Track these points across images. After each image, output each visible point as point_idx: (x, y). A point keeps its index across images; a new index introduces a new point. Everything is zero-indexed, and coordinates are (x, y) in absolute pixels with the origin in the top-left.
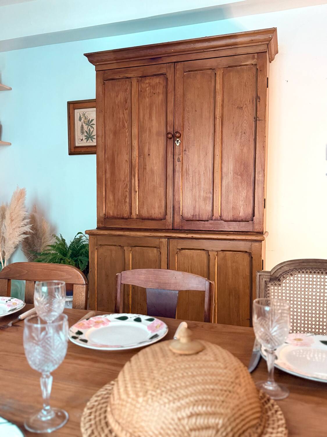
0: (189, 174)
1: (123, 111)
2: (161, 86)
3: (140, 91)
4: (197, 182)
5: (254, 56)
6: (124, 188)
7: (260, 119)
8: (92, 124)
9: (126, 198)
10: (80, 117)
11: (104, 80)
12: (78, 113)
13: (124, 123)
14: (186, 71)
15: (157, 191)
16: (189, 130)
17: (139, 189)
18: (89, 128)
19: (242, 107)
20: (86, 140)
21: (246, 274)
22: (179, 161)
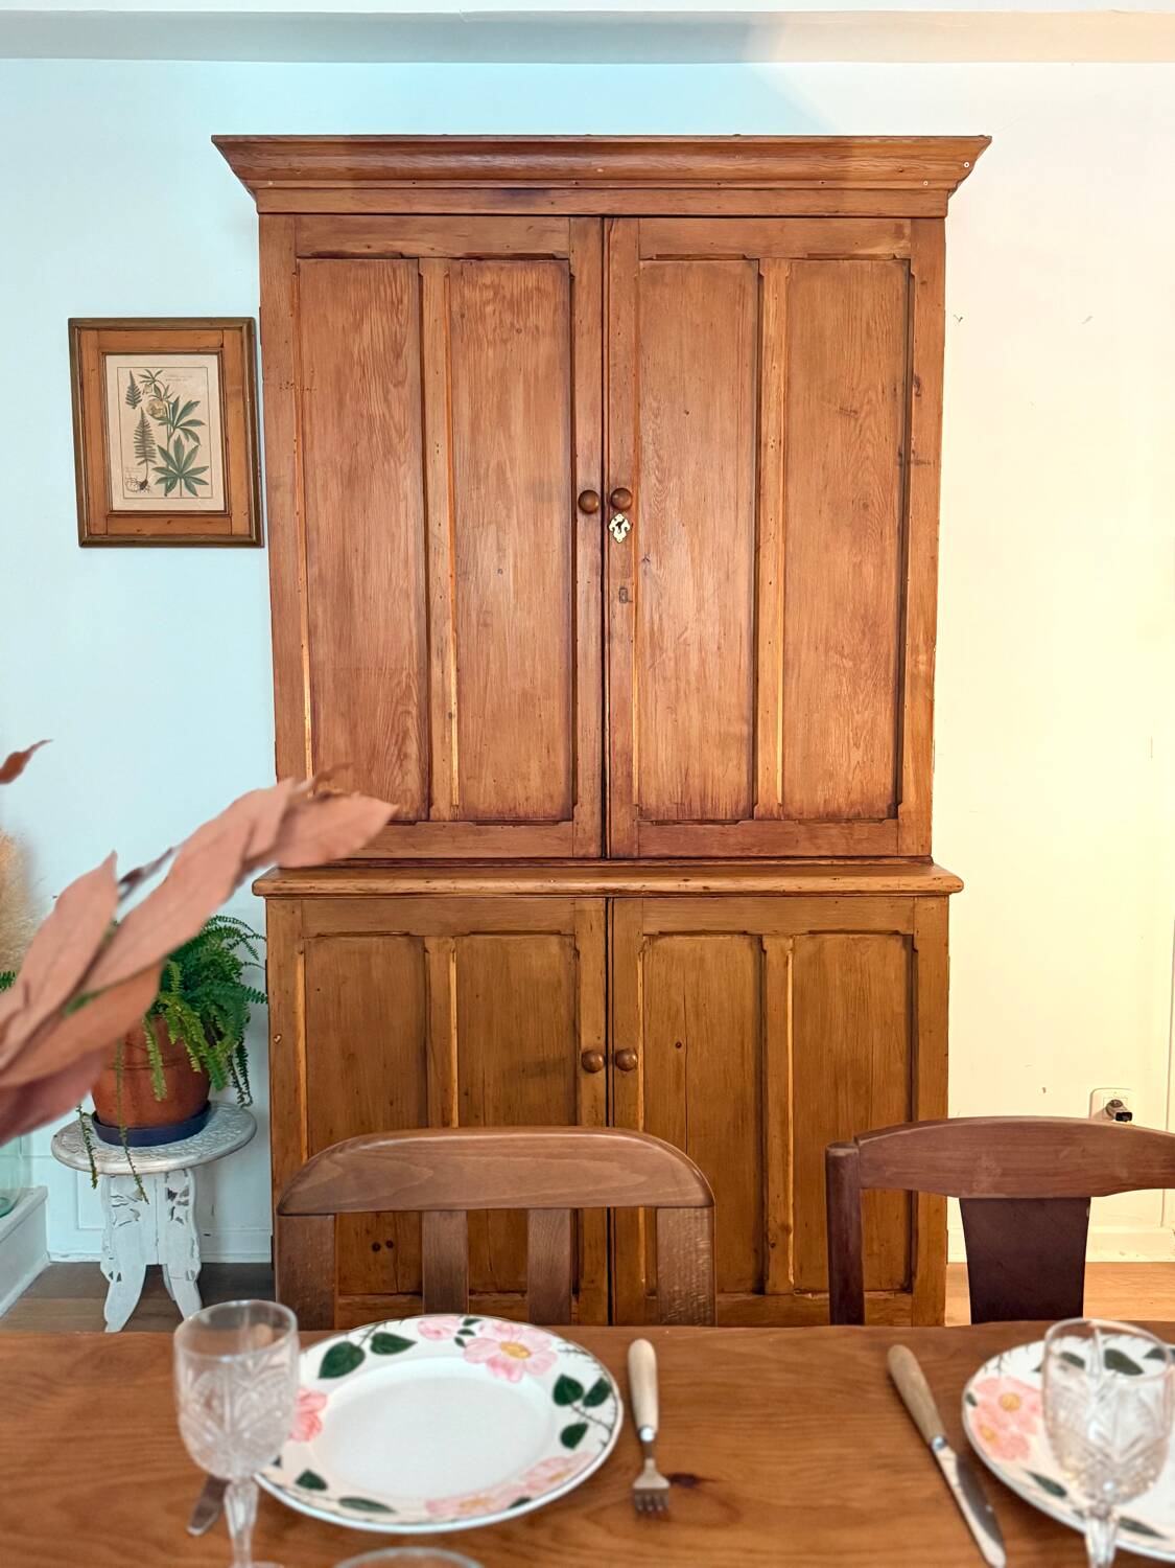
0: (661, 649)
1: (386, 392)
2: (545, 303)
3: (457, 317)
4: (693, 678)
5: (899, 228)
6: (394, 700)
7: (920, 458)
8: (191, 423)
9: (404, 739)
10: (133, 388)
11: (296, 254)
12: (120, 370)
13: (390, 440)
14: (648, 257)
15: (537, 713)
16: (660, 482)
17: (462, 706)
18: (175, 437)
19: (856, 412)
20: (163, 485)
21: (893, 1011)
22: (624, 598)
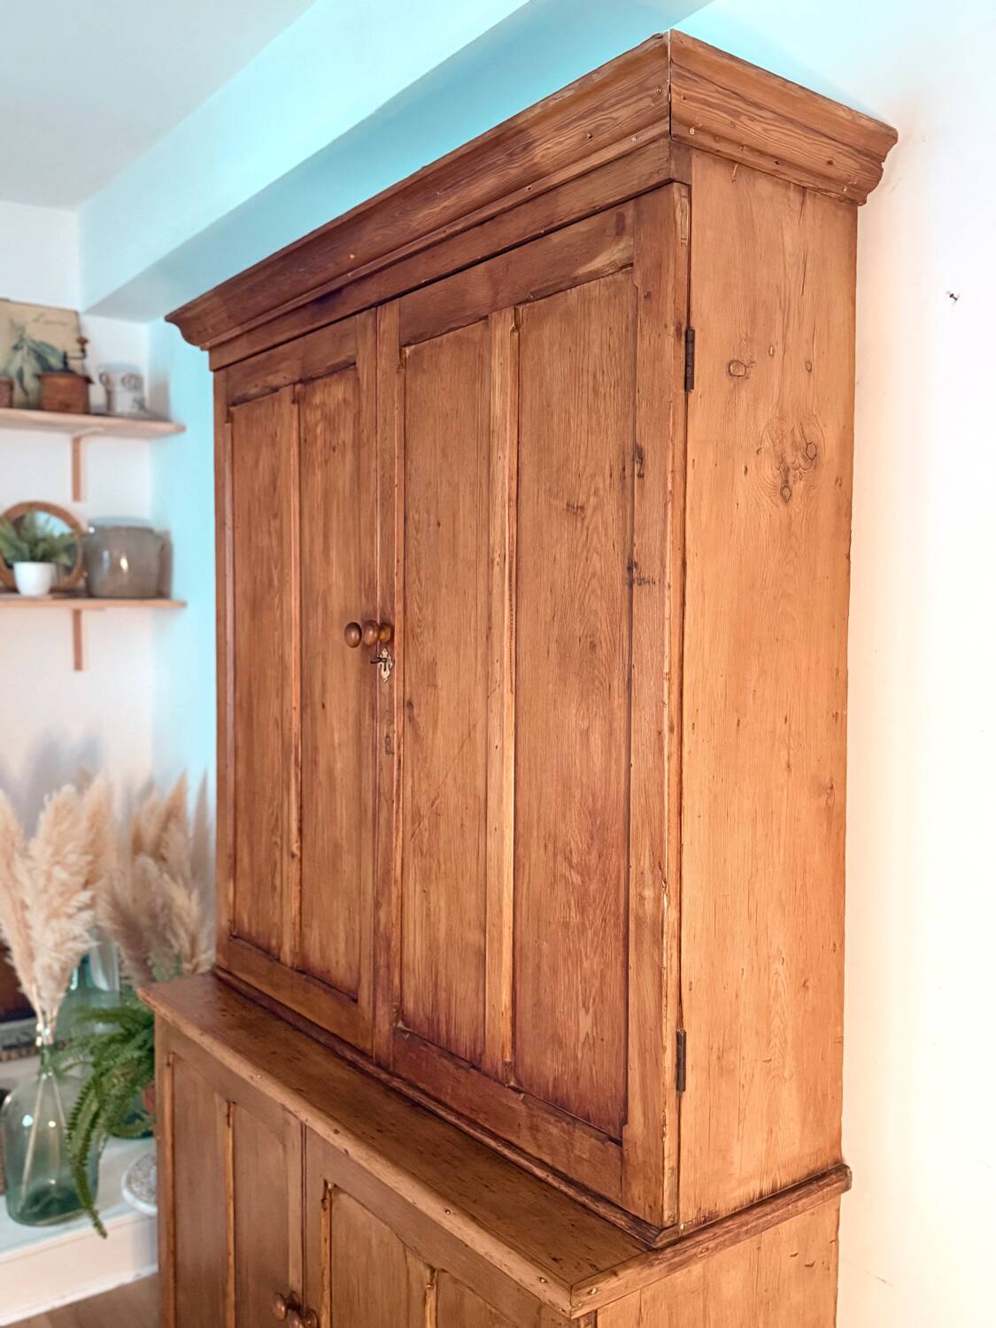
0: (419, 816)
2: (349, 415)
5: (622, 218)
6: (271, 829)
7: (643, 574)
9: (274, 870)
11: (228, 402)
17: (303, 845)
19: (582, 508)
22: (388, 749)
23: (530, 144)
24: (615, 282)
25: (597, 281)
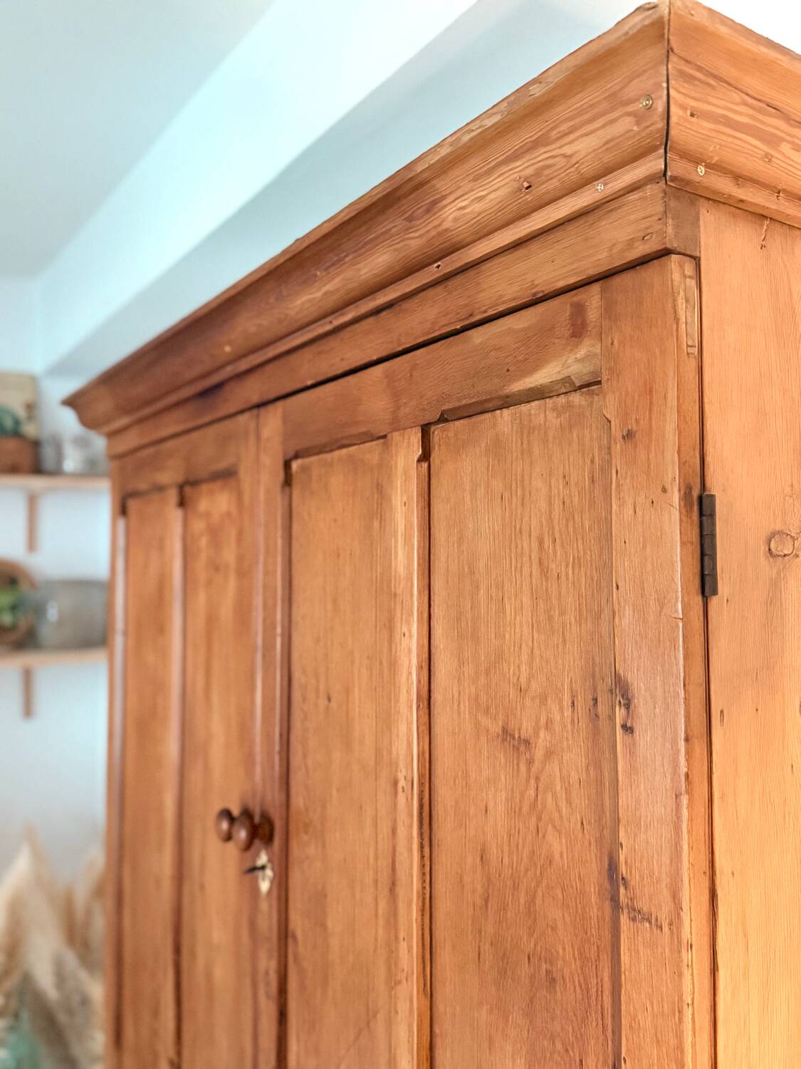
2: (232, 531)
5: (581, 310)
11: (122, 496)
23: (435, 203)
24: (569, 406)
25: (542, 402)
